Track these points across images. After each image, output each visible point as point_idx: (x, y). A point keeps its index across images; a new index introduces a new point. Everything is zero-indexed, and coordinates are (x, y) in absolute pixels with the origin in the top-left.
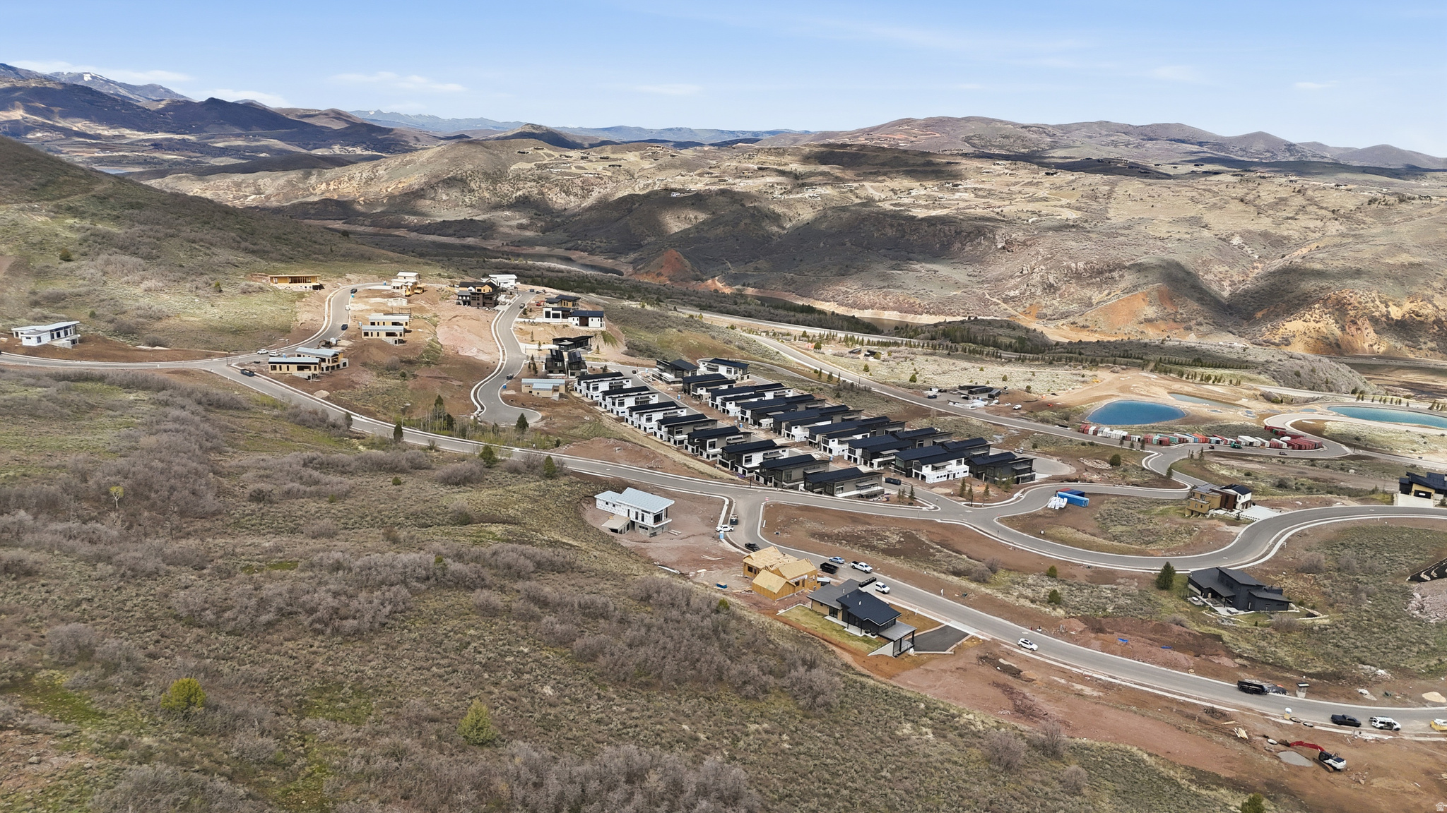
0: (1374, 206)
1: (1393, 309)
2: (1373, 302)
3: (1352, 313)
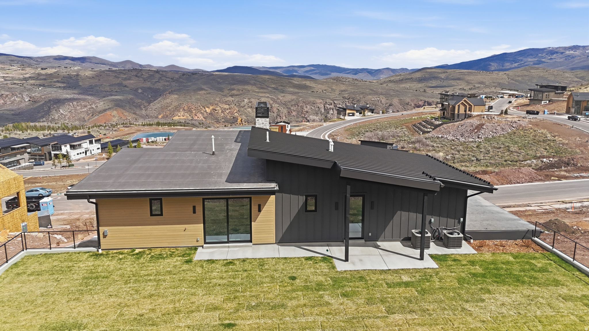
0: (185, 76)
1: (207, 109)
2: (200, 107)
3: (194, 112)
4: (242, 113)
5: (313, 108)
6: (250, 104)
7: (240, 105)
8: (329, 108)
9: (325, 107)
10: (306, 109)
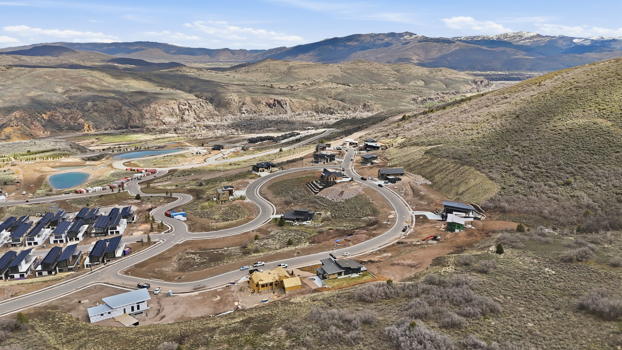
1: (44, 115)
2: (35, 113)
3: (29, 119)
4: (88, 118)
5: (167, 109)
6: (95, 107)
7: (83, 108)
8: (183, 109)
9: (179, 107)
10: (160, 111)
